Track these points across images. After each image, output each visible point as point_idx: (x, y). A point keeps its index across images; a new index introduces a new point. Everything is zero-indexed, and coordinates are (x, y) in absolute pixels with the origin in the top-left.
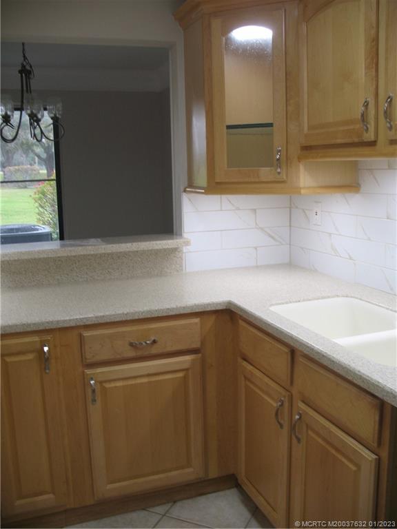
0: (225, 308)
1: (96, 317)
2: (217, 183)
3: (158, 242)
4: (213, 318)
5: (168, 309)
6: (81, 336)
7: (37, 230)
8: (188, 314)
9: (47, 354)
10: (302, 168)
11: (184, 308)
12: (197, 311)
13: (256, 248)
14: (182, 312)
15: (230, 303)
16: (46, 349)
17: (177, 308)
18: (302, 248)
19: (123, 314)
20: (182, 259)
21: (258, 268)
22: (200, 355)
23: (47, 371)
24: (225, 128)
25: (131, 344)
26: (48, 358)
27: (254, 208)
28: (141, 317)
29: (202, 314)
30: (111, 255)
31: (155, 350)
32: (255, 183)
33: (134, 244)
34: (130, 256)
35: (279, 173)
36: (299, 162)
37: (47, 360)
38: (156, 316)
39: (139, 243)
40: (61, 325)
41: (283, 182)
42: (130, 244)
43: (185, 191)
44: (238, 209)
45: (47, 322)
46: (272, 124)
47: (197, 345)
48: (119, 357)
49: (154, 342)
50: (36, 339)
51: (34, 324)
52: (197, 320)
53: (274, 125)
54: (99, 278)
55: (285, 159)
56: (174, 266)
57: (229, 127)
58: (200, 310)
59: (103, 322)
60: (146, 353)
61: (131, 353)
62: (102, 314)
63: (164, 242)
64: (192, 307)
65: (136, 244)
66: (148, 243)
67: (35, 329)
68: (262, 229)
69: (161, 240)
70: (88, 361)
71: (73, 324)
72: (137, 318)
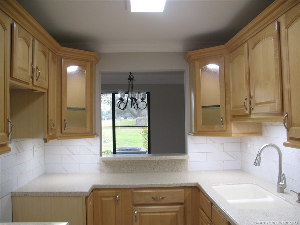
0: (195, 185)
1: (139, 185)
2: (198, 131)
3: (174, 156)
4: (190, 190)
5: (169, 184)
6: (132, 192)
7: (140, 150)
8: (178, 187)
9: (118, 199)
10: (232, 125)
11: (177, 184)
12: (182, 186)
13: (223, 161)
14: (176, 186)
15: (197, 184)
16: (117, 197)
17: (173, 184)
18: (245, 162)
19: (150, 185)
20: (187, 165)
21: (224, 170)
22: (183, 206)
23: (118, 205)
24: (201, 107)
25: (153, 198)
26: (118, 200)
27: (222, 142)
28: (158, 187)
29: (185, 188)
30: (155, 161)
31: (163, 201)
32: (214, 131)
33: (163, 157)
34: (163, 162)
35: (223, 127)
36: (231, 122)
37: (118, 201)
38: (164, 187)
39: (166, 157)
40: (124, 187)
41: (225, 131)
42: (162, 157)
43: (189, 134)
44: (214, 143)
45: (119, 185)
46: (220, 105)
47: (182, 201)
48: (147, 203)
49: (163, 198)
50: (114, 191)
51: (114, 186)
52: (182, 190)
53: (220, 106)
54: (149, 171)
55: (225, 121)
56: (183, 168)
57: (203, 107)
58: (184, 186)
59: (142, 187)
60: (159, 202)
61: (153, 202)
62: (141, 184)
63: (177, 156)
64: (180, 184)
65: (165, 157)
66: (170, 156)
67: (114, 187)
68: (226, 152)
69: (175, 156)
70: (134, 203)
71: (129, 187)
72: (156, 187)
